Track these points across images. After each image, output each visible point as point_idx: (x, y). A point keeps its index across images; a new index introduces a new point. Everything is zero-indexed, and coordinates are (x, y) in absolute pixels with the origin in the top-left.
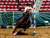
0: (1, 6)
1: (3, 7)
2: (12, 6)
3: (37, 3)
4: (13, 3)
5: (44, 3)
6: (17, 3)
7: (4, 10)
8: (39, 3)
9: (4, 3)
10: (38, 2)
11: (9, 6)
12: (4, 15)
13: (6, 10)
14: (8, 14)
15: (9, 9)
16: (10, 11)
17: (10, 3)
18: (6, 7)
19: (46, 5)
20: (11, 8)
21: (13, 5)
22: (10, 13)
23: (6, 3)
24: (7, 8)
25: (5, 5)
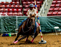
0: (2, 9)
1: (4, 11)
2: (15, 10)
3: (45, 5)
4: (16, 6)
5: (53, 5)
6: (21, 6)
7: (5, 15)
8: (48, 6)
9: (5, 5)
10: (46, 3)
11: (11, 10)
12: (5, 20)
13: (8, 15)
14: (10, 19)
15: (11, 13)
16: (13, 15)
17: (12, 6)
18: (7, 10)
19: (55, 7)
20: (13, 12)
21: (16, 8)
22: (13, 18)
23: (8, 6)
24: (9, 11)
25: (6, 8)
